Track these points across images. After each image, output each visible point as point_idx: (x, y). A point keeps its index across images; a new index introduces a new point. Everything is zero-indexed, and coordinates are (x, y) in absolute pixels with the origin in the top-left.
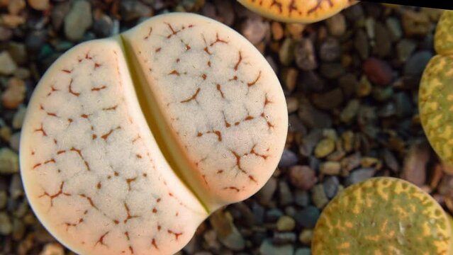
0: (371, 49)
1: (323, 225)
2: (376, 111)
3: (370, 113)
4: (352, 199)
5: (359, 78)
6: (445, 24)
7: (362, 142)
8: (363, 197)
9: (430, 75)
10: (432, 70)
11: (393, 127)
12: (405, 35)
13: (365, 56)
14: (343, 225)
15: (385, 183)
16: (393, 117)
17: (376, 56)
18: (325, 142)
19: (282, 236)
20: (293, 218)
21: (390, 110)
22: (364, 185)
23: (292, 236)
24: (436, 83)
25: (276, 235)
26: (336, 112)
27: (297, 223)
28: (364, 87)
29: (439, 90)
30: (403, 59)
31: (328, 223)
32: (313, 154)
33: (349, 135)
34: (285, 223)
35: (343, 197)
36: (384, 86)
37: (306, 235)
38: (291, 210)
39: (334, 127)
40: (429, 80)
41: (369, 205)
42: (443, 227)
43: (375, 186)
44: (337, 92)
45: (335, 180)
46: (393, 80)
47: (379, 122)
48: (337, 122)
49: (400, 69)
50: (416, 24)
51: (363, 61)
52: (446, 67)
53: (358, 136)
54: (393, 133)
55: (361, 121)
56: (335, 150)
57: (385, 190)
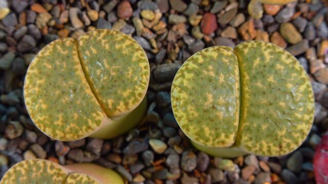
0: (219, 12)
1: (99, 32)
2: (185, 34)
3: (182, 31)
4: (123, 41)
5: (198, 14)
6: (253, 44)
7: (162, 34)
8: (127, 47)
9: (218, 49)
10: (222, 49)
11: (181, 48)
12: (238, 28)
13: (213, 11)
14: (105, 43)
15: (142, 55)
16: (187, 45)
17: (217, 18)
18: (152, 13)
19: (85, 16)
20: (99, 18)
21: (190, 41)
22: (134, 44)
23: (88, 22)
24: (215, 55)
25: (84, 13)
26: (173, 11)
27: (97, 21)
28: (195, 20)
29: (212, 58)
30: (223, 34)
31: (102, 34)
32: (142, 10)
33: (163, 25)
34: (94, 15)
35: (122, 35)
36: (201, 31)
37: (92, 29)
38: (103, 14)
39: (164, 15)
40: (214, 50)
41: (124, 52)
42: (133, 103)
43: (137, 50)
44: (185, 6)
45: (133, 30)
46: (208, 35)
47: (180, 39)
48: (167, 15)
49: (217, 36)
50: (247, 32)
51: (209, 11)
52: (227, 57)
53: (165, 30)
54: (177, 50)
55: (174, 28)
56: (150, 21)
57: (137, 57)
